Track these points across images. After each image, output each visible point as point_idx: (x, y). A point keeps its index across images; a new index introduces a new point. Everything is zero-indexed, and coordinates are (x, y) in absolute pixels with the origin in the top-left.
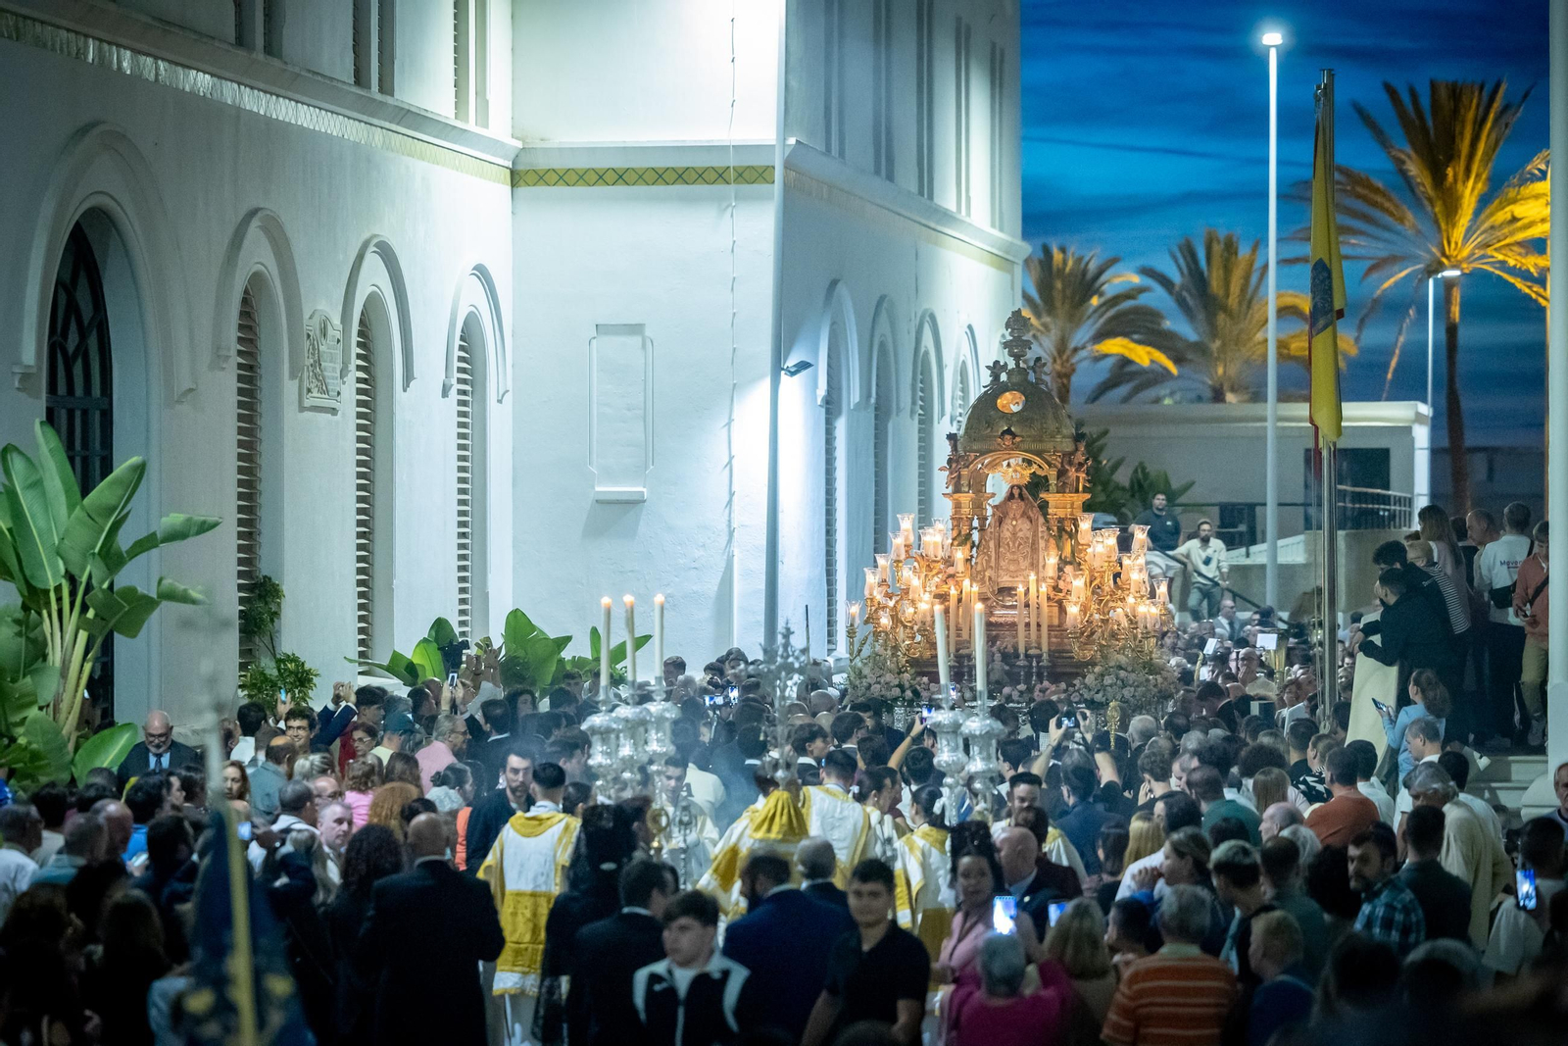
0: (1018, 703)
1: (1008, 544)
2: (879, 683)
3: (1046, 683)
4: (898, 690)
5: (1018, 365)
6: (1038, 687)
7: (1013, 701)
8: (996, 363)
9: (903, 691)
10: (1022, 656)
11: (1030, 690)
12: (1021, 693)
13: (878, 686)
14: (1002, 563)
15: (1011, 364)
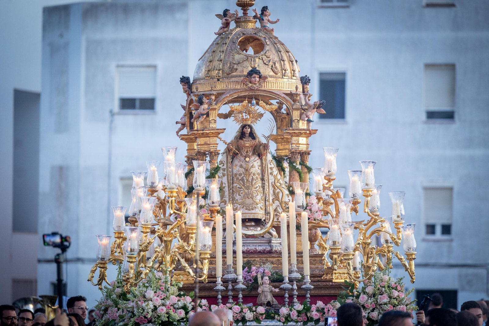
0: (297, 322)
1: (242, 180)
2: (163, 305)
3: (320, 304)
4: (183, 312)
5: (245, 14)
6: (314, 307)
7: (292, 320)
8: (226, 13)
9: (187, 313)
10: (287, 280)
11: (307, 310)
12: (299, 312)
13: (164, 308)
14: (238, 197)
15: (240, 13)
